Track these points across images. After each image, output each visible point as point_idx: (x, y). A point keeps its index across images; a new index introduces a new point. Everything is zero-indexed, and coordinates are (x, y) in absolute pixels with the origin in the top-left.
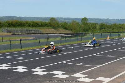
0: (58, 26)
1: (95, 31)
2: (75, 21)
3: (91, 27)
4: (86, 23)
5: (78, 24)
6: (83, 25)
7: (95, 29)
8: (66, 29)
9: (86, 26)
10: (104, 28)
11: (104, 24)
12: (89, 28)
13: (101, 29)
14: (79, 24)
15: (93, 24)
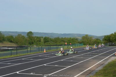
0: (3, 39)
1: (40, 44)
2: (21, 35)
3: (36, 40)
4: (32, 37)
5: (23, 37)
6: (28, 39)
7: (40, 42)
8: (11, 42)
9: (31, 39)
10: (48, 42)
11: (48, 38)
12: (35, 41)
13: (45, 42)
14: (25, 38)
15: (38, 38)
